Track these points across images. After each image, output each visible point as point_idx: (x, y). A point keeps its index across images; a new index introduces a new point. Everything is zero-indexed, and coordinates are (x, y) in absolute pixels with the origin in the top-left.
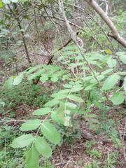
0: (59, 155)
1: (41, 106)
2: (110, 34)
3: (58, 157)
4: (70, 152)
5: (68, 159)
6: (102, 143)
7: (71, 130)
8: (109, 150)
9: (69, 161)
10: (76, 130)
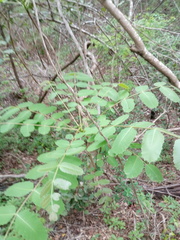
1: (39, 151)
2: (134, 48)
3: (63, 231)
4: (81, 221)
5: (78, 233)
6: (126, 204)
7: (81, 190)
8: (136, 214)
9: (79, 236)
10: (88, 190)
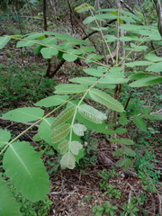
0: (60, 179)
3: (58, 183)
4: (77, 179)
5: (71, 189)
6: (123, 175)
8: (131, 187)
9: (72, 193)
